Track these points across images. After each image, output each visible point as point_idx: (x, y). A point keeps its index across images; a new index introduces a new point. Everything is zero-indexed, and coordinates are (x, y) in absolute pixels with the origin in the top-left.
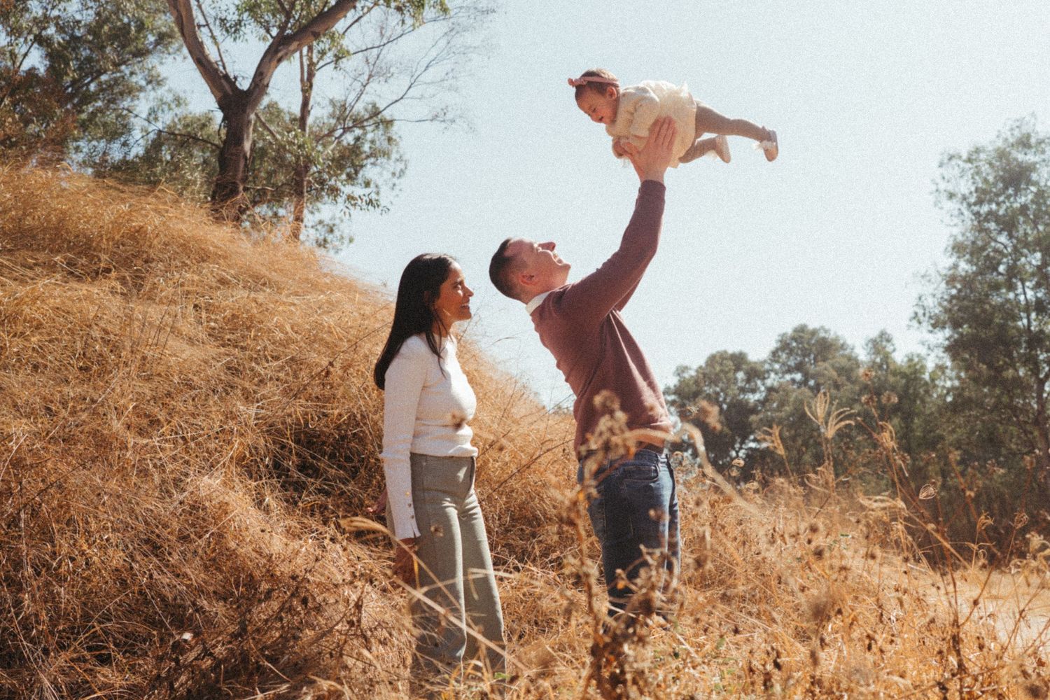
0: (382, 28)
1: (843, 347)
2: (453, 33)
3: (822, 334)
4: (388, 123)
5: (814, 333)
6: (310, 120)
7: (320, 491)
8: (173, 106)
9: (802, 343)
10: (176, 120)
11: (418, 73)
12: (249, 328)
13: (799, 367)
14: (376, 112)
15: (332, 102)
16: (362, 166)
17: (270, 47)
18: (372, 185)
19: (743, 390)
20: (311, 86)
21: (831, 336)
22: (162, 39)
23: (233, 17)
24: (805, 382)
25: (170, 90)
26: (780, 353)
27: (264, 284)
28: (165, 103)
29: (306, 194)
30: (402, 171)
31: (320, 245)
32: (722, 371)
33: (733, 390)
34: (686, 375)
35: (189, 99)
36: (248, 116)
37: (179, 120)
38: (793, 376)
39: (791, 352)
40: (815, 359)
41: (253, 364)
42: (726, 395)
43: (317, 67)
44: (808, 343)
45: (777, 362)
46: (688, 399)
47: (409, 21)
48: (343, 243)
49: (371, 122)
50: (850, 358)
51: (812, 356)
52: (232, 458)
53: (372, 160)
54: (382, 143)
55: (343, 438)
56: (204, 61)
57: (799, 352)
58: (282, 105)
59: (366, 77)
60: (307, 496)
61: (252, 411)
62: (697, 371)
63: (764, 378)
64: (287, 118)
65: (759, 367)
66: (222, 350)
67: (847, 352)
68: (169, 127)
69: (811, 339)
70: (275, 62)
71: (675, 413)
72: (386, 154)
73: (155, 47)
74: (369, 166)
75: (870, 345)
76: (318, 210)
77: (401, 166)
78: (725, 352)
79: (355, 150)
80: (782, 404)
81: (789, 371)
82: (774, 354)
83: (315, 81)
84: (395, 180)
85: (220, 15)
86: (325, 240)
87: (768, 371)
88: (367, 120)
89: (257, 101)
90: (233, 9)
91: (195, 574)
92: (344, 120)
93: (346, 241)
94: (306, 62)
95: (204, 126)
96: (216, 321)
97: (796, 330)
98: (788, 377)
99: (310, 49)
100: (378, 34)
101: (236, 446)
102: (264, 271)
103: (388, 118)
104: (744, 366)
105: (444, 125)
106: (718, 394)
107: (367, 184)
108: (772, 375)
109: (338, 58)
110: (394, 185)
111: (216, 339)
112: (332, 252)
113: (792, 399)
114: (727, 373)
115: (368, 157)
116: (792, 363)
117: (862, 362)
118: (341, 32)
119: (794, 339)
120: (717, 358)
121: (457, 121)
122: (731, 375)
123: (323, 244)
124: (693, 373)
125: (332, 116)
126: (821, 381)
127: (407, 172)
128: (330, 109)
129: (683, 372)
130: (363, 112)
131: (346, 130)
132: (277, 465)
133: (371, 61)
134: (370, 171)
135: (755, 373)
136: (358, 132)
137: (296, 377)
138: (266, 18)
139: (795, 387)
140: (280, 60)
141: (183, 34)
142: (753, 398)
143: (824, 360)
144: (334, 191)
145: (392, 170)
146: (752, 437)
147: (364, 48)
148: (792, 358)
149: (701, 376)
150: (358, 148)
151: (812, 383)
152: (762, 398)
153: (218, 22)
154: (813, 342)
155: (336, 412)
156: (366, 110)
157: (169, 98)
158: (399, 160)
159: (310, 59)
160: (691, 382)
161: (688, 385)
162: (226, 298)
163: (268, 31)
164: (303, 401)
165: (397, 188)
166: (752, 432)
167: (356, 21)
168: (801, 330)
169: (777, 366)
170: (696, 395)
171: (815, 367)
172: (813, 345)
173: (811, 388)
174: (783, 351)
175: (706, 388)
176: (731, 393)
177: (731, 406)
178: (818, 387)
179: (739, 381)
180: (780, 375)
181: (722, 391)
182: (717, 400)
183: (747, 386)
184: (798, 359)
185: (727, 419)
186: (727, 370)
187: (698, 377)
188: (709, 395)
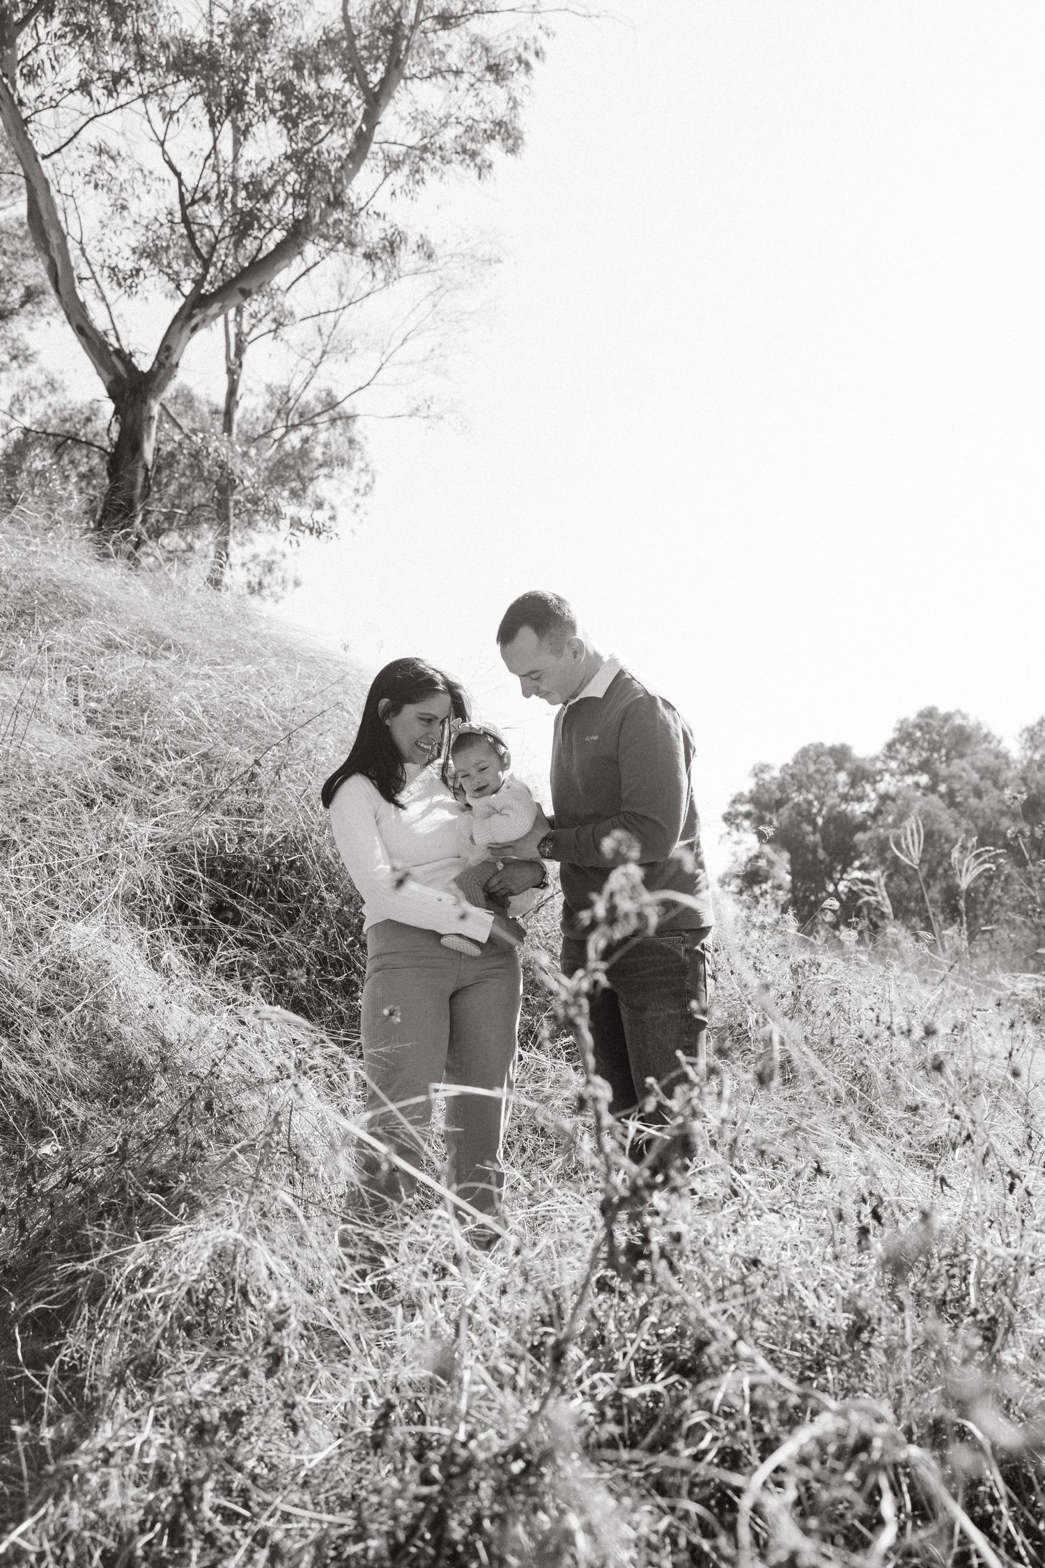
0: (340, 285)
1: (987, 738)
2: (442, 291)
3: (958, 721)
4: (349, 418)
5: (947, 718)
6: (237, 415)
7: (242, 942)
8: (45, 392)
9: (929, 733)
10: (50, 412)
11: (391, 350)
12: (143, 711)
13: (925, 766)
14: (331, 404)
15: (269, 388)
16: (312, 479)
17: (181, 309)
18: (326, 506)
19: (845, 798)
20: (240, 365)
21: (972, 722)
22: (30, 295)
23: (127, 265)
24: (932, 788)
25: (41, 370)
26: (898, 746)
27: (168, 648)
28: (35, 388)
29: (232, 518)
30: (368, 485)
31: (252, 591)
32: (817, 771)
33: (832, 799)
34: (767, 777)
35: (67, 383)
36: (150, 409)
37: (54, 412)
38: (916, 778)
39: (914, 744)
40: (947, 755)
41: (149, 762)
42: (822, 804)
43: (249, 339)
44: (939, 734)
45: (894, 758)
46: (769, 809)
47: (380, 275)
48: (284, 588)
49: (325, 417)
50: (997, 755)
51: (943, 751)
52: (116, 896)
53: (325, 471)
54: (343, 449)
55: (276, 867)
56: (87, 330)
57: (926, 745)
58: (199, 391)
59: (318, 354)
60: (224, 949)
61: (147, 828)
62: (782, 770)
63: (875, 782)
64: (206, 409)
65: (868, 766)
66: (108, 742)
67: (992, 746)
68: (40, 423)
69: (942, 727)
70: (187, 331)
71: (751, 829)
72: (343, 462)
73: (22, 305)
74: (321, 479)
75: (1026, 735)
76: (251, 540)
77: (366, 478)
78: (822, 744)
79: (303, 454)
80: (901, 817)
81: (911, 771)
82: (890, 746)
83: (246, 358)
84: (358, 499)
85: (108, 261)
86: (260, 584)
87: (880, 772)
88: (319, 414)
89: (161, 387)
90: (127, 252)
91: (61, 1061)
92: (288, 415)
93: (290, 585)
94: (233, 330)
95: (88, 420)
96: (99, 701)
97: (921, 715)
98: (909, 780)
99: (239, 311)
100: (336, 293)
101: (122, 879)
102: (167, 630)
103: (349, 411)
104: (848, 765)
105: (426, 423)
106: (810, 803)
107: (319, 505)
108: (887, 777)
109: (279, 324)
110: (357, 506)
111: (99, 727)
112: (270, 601)
113: (914, 811)
114: (824, 774)
115: (321, 466)
116: (915, 760)
117: (1014, 761)
118: (284, 287)
119: (918, 726)
120: (811, 753)
121: (446, 416)
122: (828, 777)
123: (256, 588)
124: (776, 773)
125: (270, 407)
126: (957, 786)
127: (376, 486)
128: (268, 399)
129: (762, 771)
130: (313, 403)
131: (290, 428)
132: (180, 907)
133: (325, 331)
134: (322, 487)
135: (861, 775)
136: (306, 430)
137: (209, 780)
138: (176, 267)
139: (919, 794)
140: (194, 329)
141: (57, 291)
142: (858, 810)
143: (962, 756)
144: (274, 513)
145: (354, 485)
146: (857, 864)
147: (315, 312)
148: (915, 754)
149: (788, 777)
150: (307, 452)
151: (943, 788)
152: (872, 810)
153: (106, 272)
154: (945, 731)
155: (267, 830)
156: (318, 399)
157: (40, 380)
158: (365, 470)
159: (239, 325)
160: (774, 787)
161: (768, 790)
162: (113, 668)
163: (178, 287)
164: (218, 816)
165: (361, 511)
166: (859, 857)
167: (304, 274)
168: (930, 713)
169: (893, 765)
170: (780, 804)
171: (948, 766)
172: (946, 735)
173: (941, 796)
174: (903, 743)
175: (794, 795)
176: (829, 801)
177: (828, 820)
178: (951, 794)
179: (840, 784)
180: (898, 777)
181: (817, 798)
182: (809, 811)
183: (852, 792)
184: (925, 754)
185: (823, 838)
186: (824, 769)
187: (783, 778)
188: (798, 805)
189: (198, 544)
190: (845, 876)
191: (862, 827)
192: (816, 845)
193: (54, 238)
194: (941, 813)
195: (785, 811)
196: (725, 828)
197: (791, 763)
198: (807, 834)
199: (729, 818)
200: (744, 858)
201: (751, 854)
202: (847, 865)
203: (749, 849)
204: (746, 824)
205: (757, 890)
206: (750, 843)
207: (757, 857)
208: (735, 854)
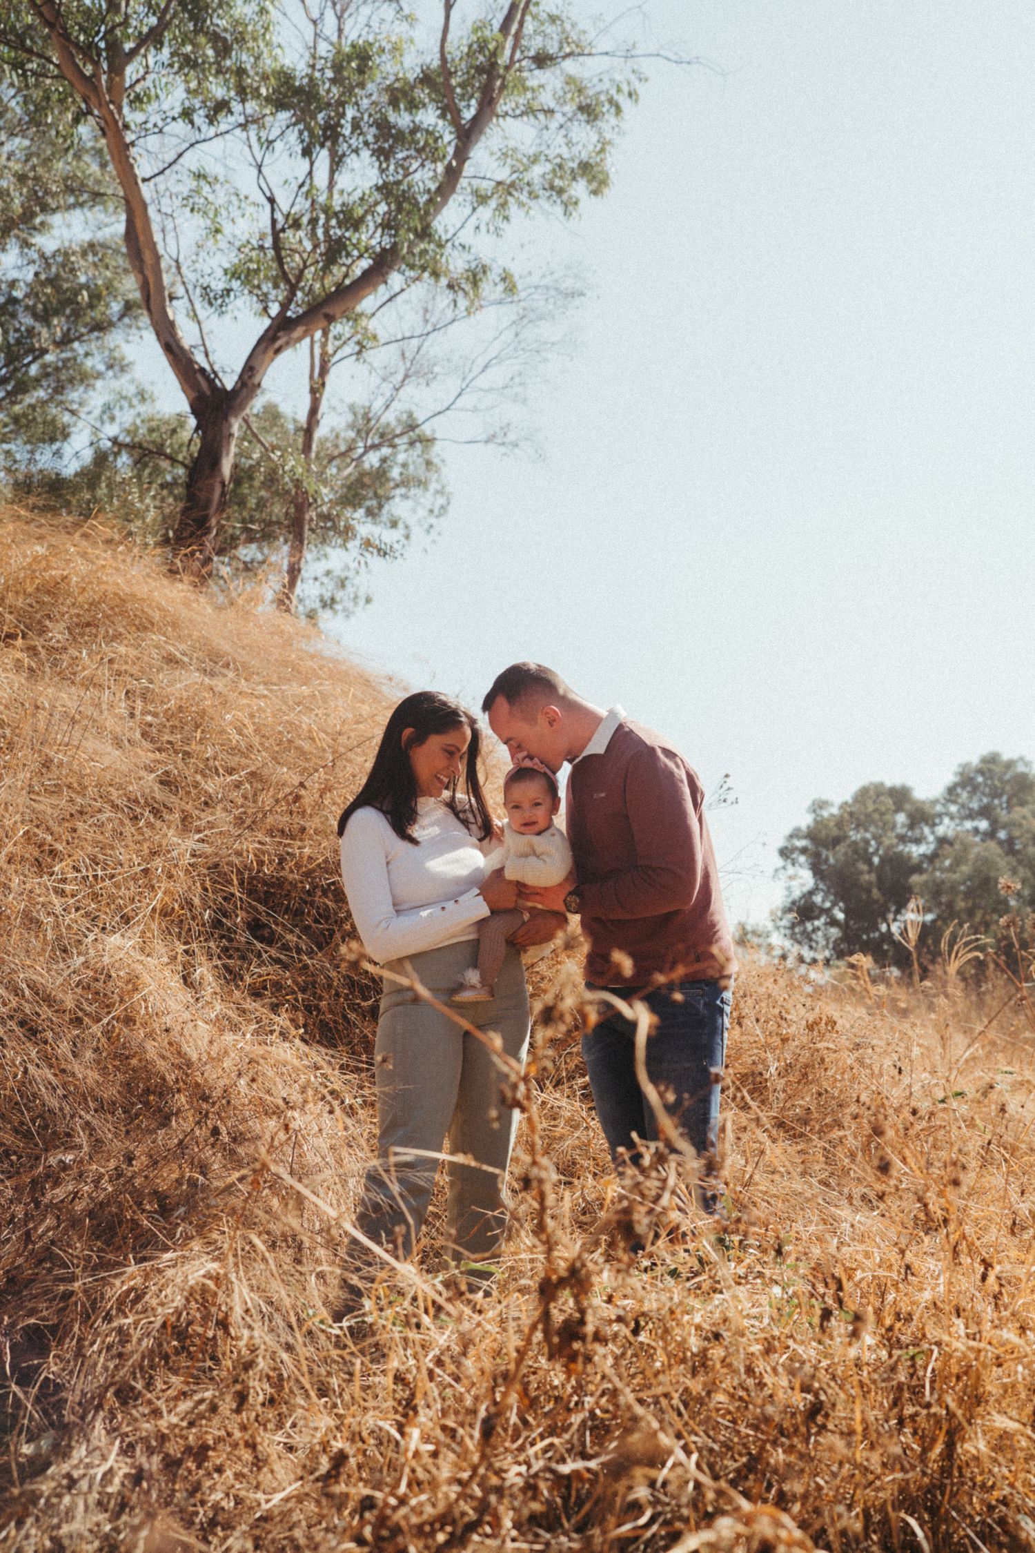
0: (426, 311)
2: (525, 321)
3: (1021, 768)
4: (428, 441)
5: (1010, 765)
6: (320, 432)
8: (135, 402)
9: (992, 778)
10: (138, 421)
11: (472, 375)
13: (985, 812)
14: (412, 426)
15: (352, 408)
16: (388, 499)
17: (267, 330)
18: (401, 525)
19: (902, 839)
20: (323, 385)
23: (218, 284)
24: (991, 834)
25: (133, 381)
26: (959, 790)
28: (126, 398)
29: (307, 535)
30: (442, 507)
31: (324, 606)
32: (876, 810)
33: (890, 839)
34: (825, 814)
35: (155, 395)
36: (230, 426)
37: (143, 421)
38: (976, 823)
39: (975, 789)
40: (1008, 802)
41: (199, 777)
42: (879, 844)
43: (334, 360)
44: (1000, 779)
45: (954, 802)
46: (826, 846)
47: (463, 303)
48: (356, 604)
49: (405, 439)
51: (1005, 798)
53: (402, 490)
54: (419, 471)
56: (174, 346)
57: (987, 790)
58: (285, 408)
59: (400, 377)
61: (190, 844)
62: (841, 807)
63: (934, 825)
64: (288, 426)
65: (927, 808)
66: (160, 756)
68: (128, 433)
69: (1005, 773)
71: (806, 865)
72: (422, 484)
74: (397, 499)
76: (325, 555)
77: (441, 501)
78: (882, 784)
79: (380, 474)
80: (958, 862)
81: (971, 816)
82: (951, 790)
83: (330, 379)
84: (433, 520)
85: (201, 281)
86: (333, 600)
87: (940, 815)
88: (397, 436)
89: (245, 404)
90: (220, 273)
92: (368, 433)
93: (362, 602)
94: (317, 351)
95: (174, 431)
96: (155, 714)
97: (984, 760)
98: (969, 825)
99: (325, 333)
103: (428, 433)
104: (908, 806)
105: (503, 450)
106: (867, 842)
107: (394, 524)
108: (946, 820)
109: (362, 347)
110: (431, 526)
111: (153, 741)
112: (341, 615)
113: (972, 856)
114: (882, 814)
115: (397, 486)
116: (975, 805)
118: (369, 312)
119: (980, 771)
120: (871, 792)
121: (522, 444)
122: (887, 817)
123: (329, 603)
124: (835, 811)
125: (351, 426)
126: (1016, 833)
127: (450, 508)
128: (350, 418)
129: (821, 808)
130: (394, 423)
131: (367, 449)
133: (408, 355)
134: (398, 506)
135: (921, 817)
136: (386, 451)
138: (265, 289)
139: (978, 839)
142: (917, 851)
143: (1023, 803)
144: (347, 533)
145: (429, 507)
146: (912, 906)
147: (399, 336)
148: (975, 798)
149: (846, 815)
150: (385, 472)
151: (1002, 835)
152: (929, 852)
153: (198, 290)
154: (1007, 777)
156: (399, 421)
158: (440, 492)
159: (324, 345)
160: (832, 824)
161: (826, 826)
162: (171, 683)
163: (266, 308)
164: (261, 835)
165: (433, 533)
166: (913, 899)
167: (390, 300)
168: (991, 760)
169: (953, 808)
170: (836, 841)
171: (1009, 813)
172: (1008, 781)
173: (1000, 843)
174: (964, 788)
175: (851, 833)
176: (887, 842)
177: (882, 860)
178: (1010, 841)
179: (899, 826)
180: (957, 821)
181: (875, 838)
182: (866, 850)
183: (909, 833)
184: (985, 800)
185: (879, 878)
186: (883, 809)
187: (842, 816)
188: (855, 843)
189: (273, 558)
190: (899, 917)
191: (918, 869)
192: (870, 883)
193: (147, 256)
194: (998, 859)
195: (842, 848)
196: (780, 862)
197: (850, 801)
198: (861, 873)
199: (785, 853)
200: (797, 894)
201: (806, 889)
202: (901, 906)
203: (803, 885)
204: (802, 859)
205: (809, 926)
206: (806, 879)
207: (811, 893)
208: (788, 889)
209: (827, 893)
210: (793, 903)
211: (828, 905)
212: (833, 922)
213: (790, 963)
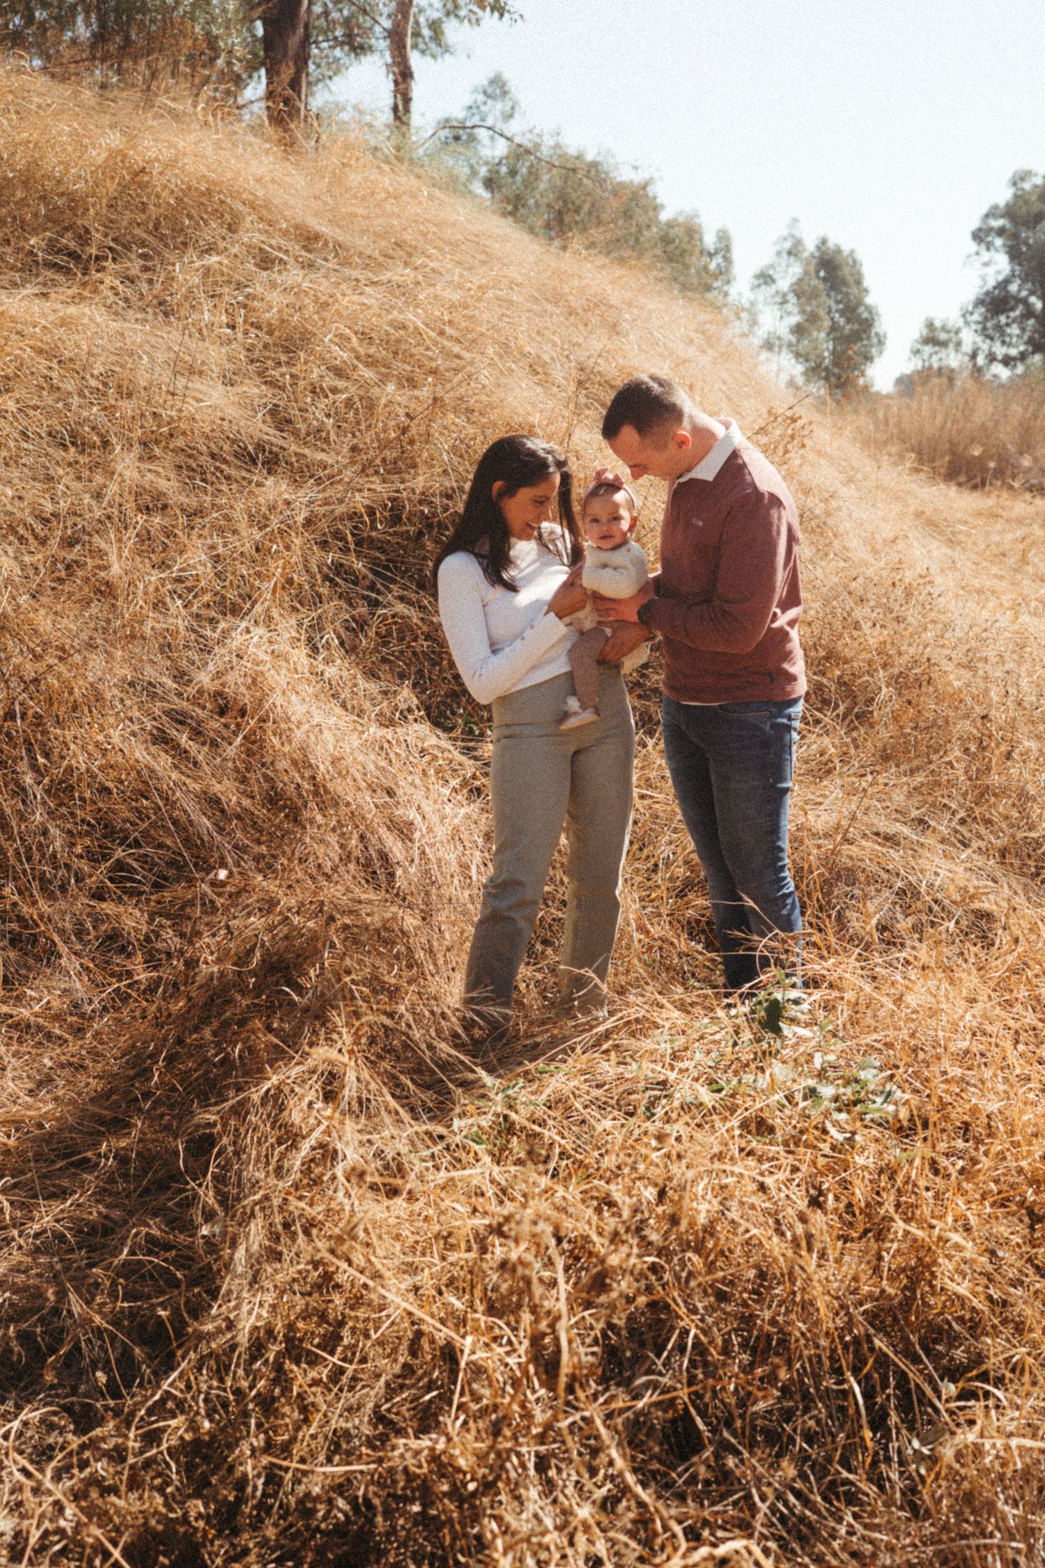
34: (1027, 185)
46: (1026, 225)
71: (1003, 249)
124: (1038, 181)
129: (1022, 179)
160: (1033, 198)
161: (1027, 201)
170: (1038, 217)
195: (1042, 226)
196: (973, 246)
199: (980, 237)
200: (991, 283)
201: (1000, 278)
203: (999, 272)
204: (999, 241)
205: (1003, 319)
206: (1000, 264)
207: (1007, 282)
208: (984, 278)
209: (1024, 281)
210: (987, 293)
211: (1024, 293)
212: (1029, 313)
213: (981, 360)
